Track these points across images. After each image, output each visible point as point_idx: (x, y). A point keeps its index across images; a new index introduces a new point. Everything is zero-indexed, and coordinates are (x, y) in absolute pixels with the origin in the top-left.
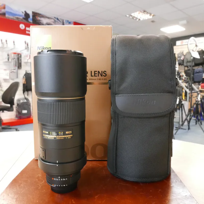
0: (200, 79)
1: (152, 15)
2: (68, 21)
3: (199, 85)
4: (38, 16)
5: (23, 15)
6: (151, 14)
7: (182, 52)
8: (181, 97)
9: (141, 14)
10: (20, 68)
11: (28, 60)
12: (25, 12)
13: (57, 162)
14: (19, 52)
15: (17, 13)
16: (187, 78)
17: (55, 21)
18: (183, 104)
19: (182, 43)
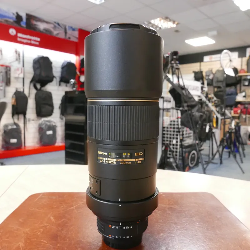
0: (232, 103)
1: (176, 23)
2: (71, 27)
3: (232, 110)
4: (34, 20)
5: (14, 17)
6: (174, 22)
7: (210, 70)
8: (211, 124)
9: (162, 21)
10: (9, 84)
11: (19, 74)
12: (17, 13)
13: (120, 201)
14: (7, 64)
15: (7, 15)
16: (218, 101)
17: (55, 26)
18: (213, 133)
19: (211, 58)
